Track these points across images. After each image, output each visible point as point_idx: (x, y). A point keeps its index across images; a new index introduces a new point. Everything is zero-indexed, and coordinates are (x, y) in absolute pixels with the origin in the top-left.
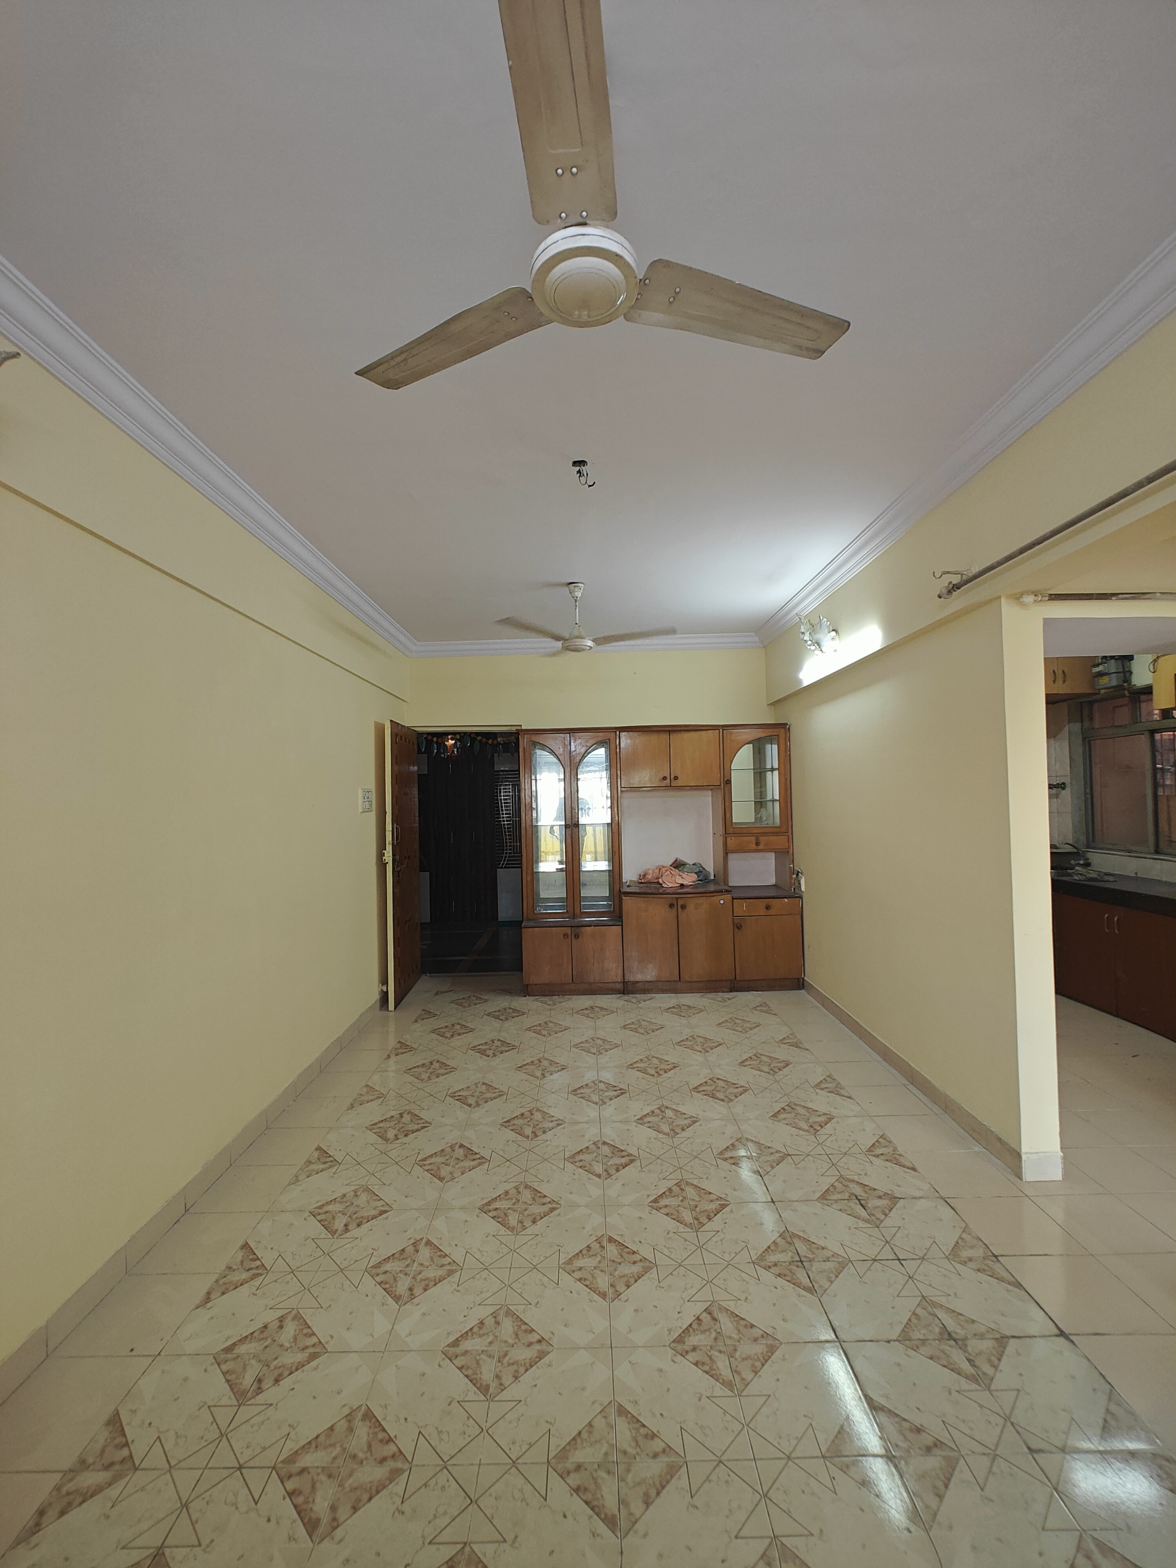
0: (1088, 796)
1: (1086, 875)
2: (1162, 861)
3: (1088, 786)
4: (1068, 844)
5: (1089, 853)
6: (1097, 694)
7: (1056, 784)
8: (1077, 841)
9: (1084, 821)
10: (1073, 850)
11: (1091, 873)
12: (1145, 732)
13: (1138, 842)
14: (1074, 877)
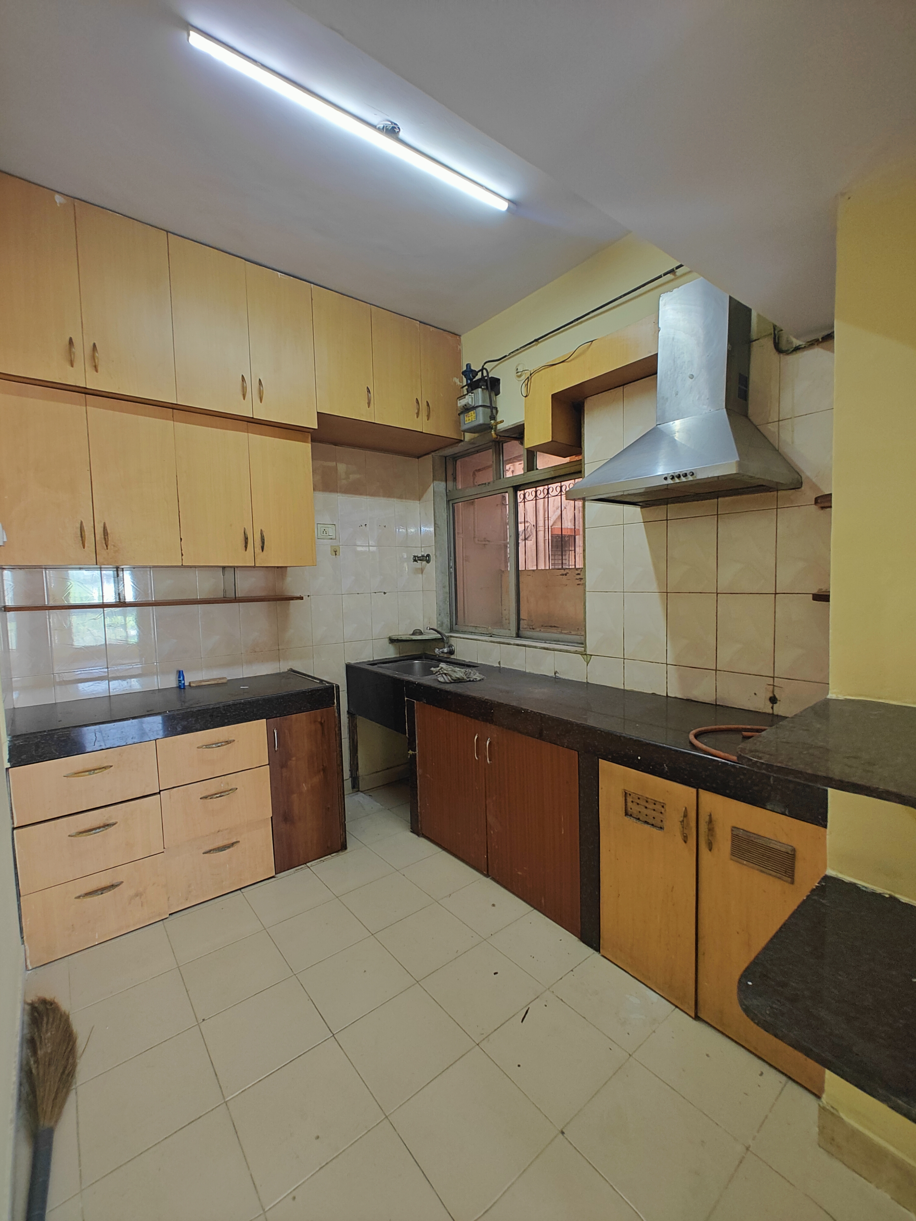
0: (452, 570)
1: (451, 674)
2: (524, 647)
3: (452, 558)
4: (432, 629)
5: (452, 638)
6: (463, 439)
7: (421, 556)
8: (442, 625)
9: (448, 600)
10: (437, 636)
11: (456, 671)
12: (509, 490)
13: (499, 623)
14: (439, 679)
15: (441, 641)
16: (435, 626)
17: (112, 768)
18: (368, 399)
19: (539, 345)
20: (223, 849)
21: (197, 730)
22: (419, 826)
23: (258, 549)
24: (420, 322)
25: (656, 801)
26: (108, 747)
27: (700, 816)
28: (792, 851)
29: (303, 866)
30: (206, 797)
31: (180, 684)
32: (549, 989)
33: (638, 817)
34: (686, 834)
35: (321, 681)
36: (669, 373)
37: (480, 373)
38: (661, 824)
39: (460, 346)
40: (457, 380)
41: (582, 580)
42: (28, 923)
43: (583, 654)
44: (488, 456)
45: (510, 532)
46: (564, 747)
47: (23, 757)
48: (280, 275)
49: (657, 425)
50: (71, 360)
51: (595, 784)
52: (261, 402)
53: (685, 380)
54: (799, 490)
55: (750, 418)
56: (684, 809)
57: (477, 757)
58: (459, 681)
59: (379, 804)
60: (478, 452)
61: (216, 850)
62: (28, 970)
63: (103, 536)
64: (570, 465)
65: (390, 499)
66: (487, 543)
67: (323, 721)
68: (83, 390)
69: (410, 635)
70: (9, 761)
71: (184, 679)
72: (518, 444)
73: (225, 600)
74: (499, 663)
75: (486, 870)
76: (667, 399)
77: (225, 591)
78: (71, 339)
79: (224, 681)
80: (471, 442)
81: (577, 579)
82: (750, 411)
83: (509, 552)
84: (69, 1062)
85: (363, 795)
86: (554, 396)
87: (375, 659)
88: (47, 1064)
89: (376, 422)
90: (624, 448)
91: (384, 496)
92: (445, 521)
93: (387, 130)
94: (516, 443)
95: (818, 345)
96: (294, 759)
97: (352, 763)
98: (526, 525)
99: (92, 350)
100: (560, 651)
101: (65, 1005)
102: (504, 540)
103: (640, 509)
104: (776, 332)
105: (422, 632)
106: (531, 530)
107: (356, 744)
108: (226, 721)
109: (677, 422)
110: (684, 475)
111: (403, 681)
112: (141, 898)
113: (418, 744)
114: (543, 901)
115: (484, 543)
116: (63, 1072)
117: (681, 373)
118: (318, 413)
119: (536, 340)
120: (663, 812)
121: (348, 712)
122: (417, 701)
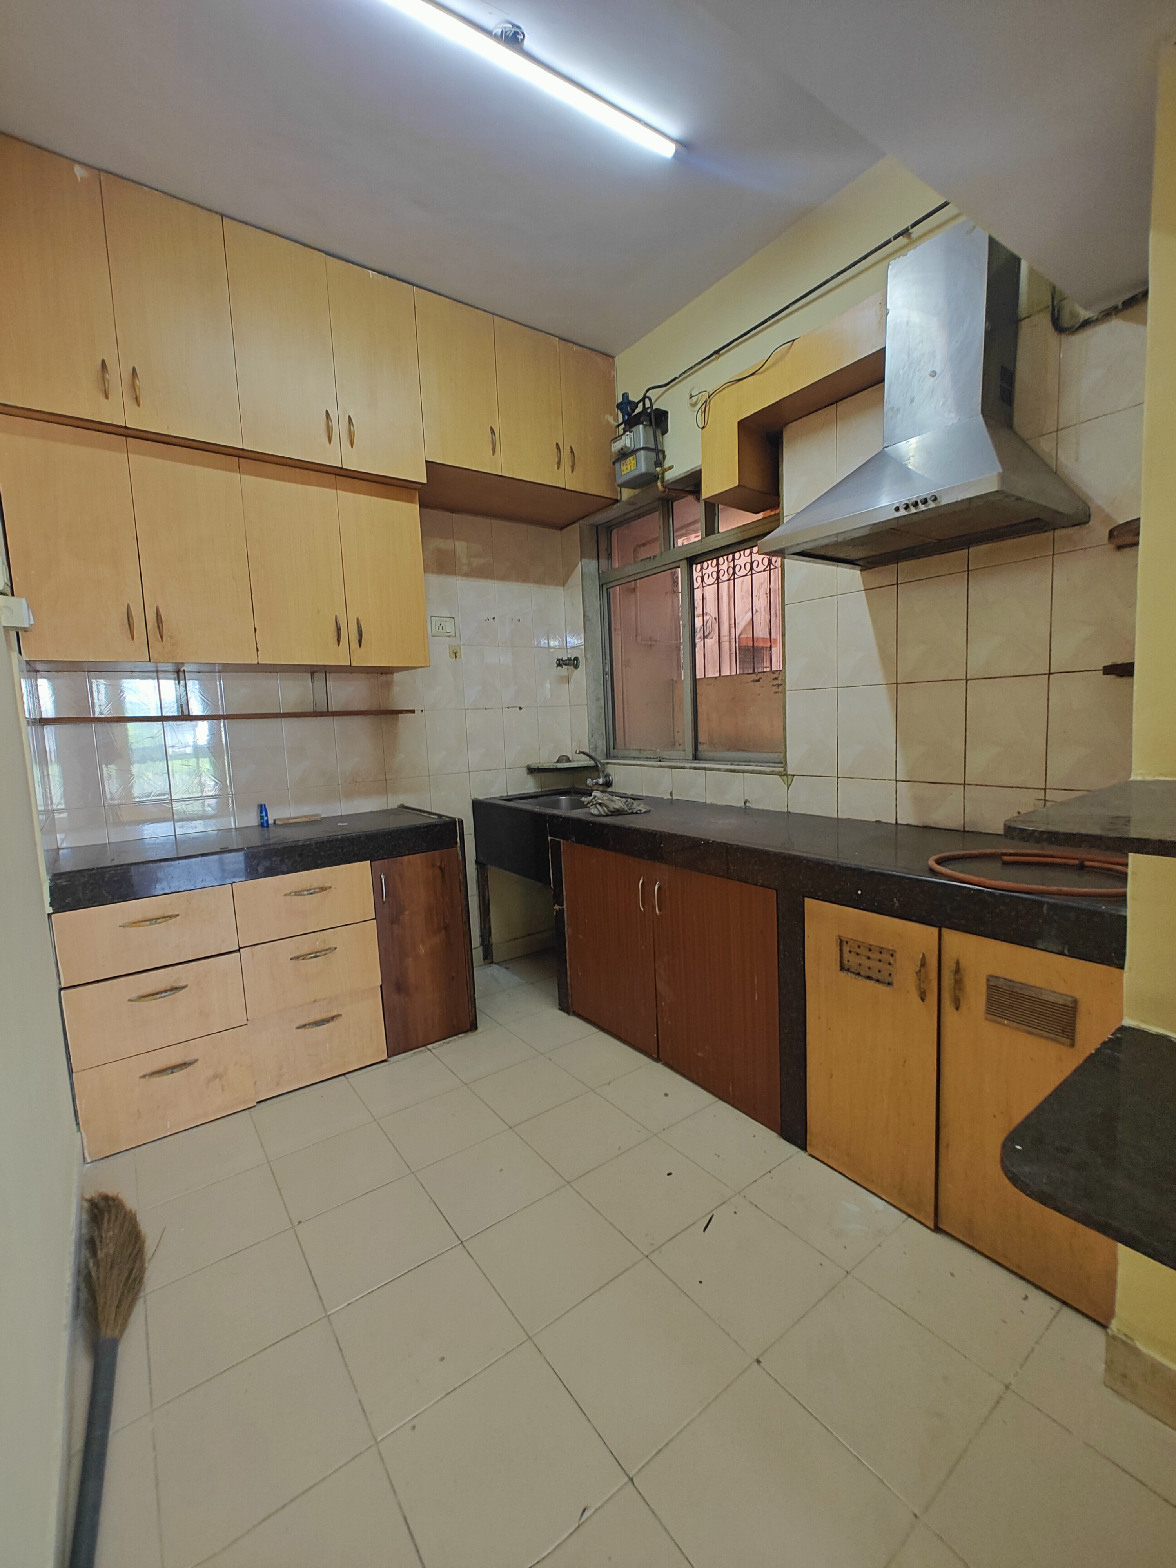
0: (608, 677)
1: (608, 805)
2: (704, 771)
3: (608, 662)
4: (581, 753)
5: (609, 766)
6: (619, 498)
7: (566, 659)
8: (595, 749)
9: (603, 716)
10: (589, 762)
11: (614, 800)
12: (680, 564)
13: (672, 745)
14: (592, 811)
15: (594, 769)
16: (587, 751)
17: (178, 918)
18: (493, 444)
19: (720, 359)
20: (320, 1023)
21: (283, 873)
22: (570, 1001)
23: (354, 644)
24: (560, 338)
25: (883, 948)
26: (173, 890)
27: (942, 965)
28: (1072, 1002)
29: (422, 1048)
30: (297, 958)
31: (262, 821)
32: (739, 1193)
33: (857, 972)
34: (924, 989)
35: (440, 816)
36: (901, 372)
37: (642, 403)
38: (890, 978)
39: (614, 370)
40: (610, 419)
41: (780, 687)
42: (84, 1105)
43: (783, 774)
44: (655, 520)
45: (683, 623)
46: (757, 885)
47: (67, 901)
48: (372, 274)
49: (884, 448)
50: (105, 390)
51: (800, 932)
52: (352, 447)
53: (924, 380)
54: (1087, 526)
55: (1017, 430)
56: (921, 956)
57: (643, 906)
58: (618, 813)
59: (518, 978)
60: (639, 516)
61: (312, 1025)
62: (88, 1163)
63: (156, 625)
64: (766, 521)
65: (524, 584)
66: (653, 643)
67: (443, 866)
68: (122, 431)
69: (555, 763)
70: (51, 905)
71: (266, 815)
72: (694, 500)
73: (316, 714)
74: (671, 794)
75: (656, 1052)
76: (898, 410)
77: (315, 705)
78: (103, 362)
79: (318, 818)
80: (631, 502)
81: (773, 685)
82: (1016, 420)
83: (682, 656)
84: (136, 1266)
85: (498, 967)
86: (740, 423)
87: (509, 794)
88: (109, 1266)
89: (503, 475)
90: (839, 481)
91: (517, 580)
92: (598, 612)
93: (507, 37)
94: (691, 498)
95: (1116, 315)
96: (407, 913)
97: (483, 927)
98: (705, 619)
99: (131, 376)
100: (752, 772)
101: (130, 1203)
102: (677, 640)
103: (859, 573)
104: (1055, 303)
105: (569, 759)
106: (713, 626)
107: (487, 901)
108: (319, 862)
109: (913, 441)
110: (923, 501)
111: (545, 815)
112: (220, 1079)
113: (566, 896)
114: (730, 1089)
115: (649, 643)
116: (128, 1278)
117: (919, 371)
118: (427, 462)
119: (717, 352)
120: (892, 962)
121: (477, 862)
122: (563, 840)
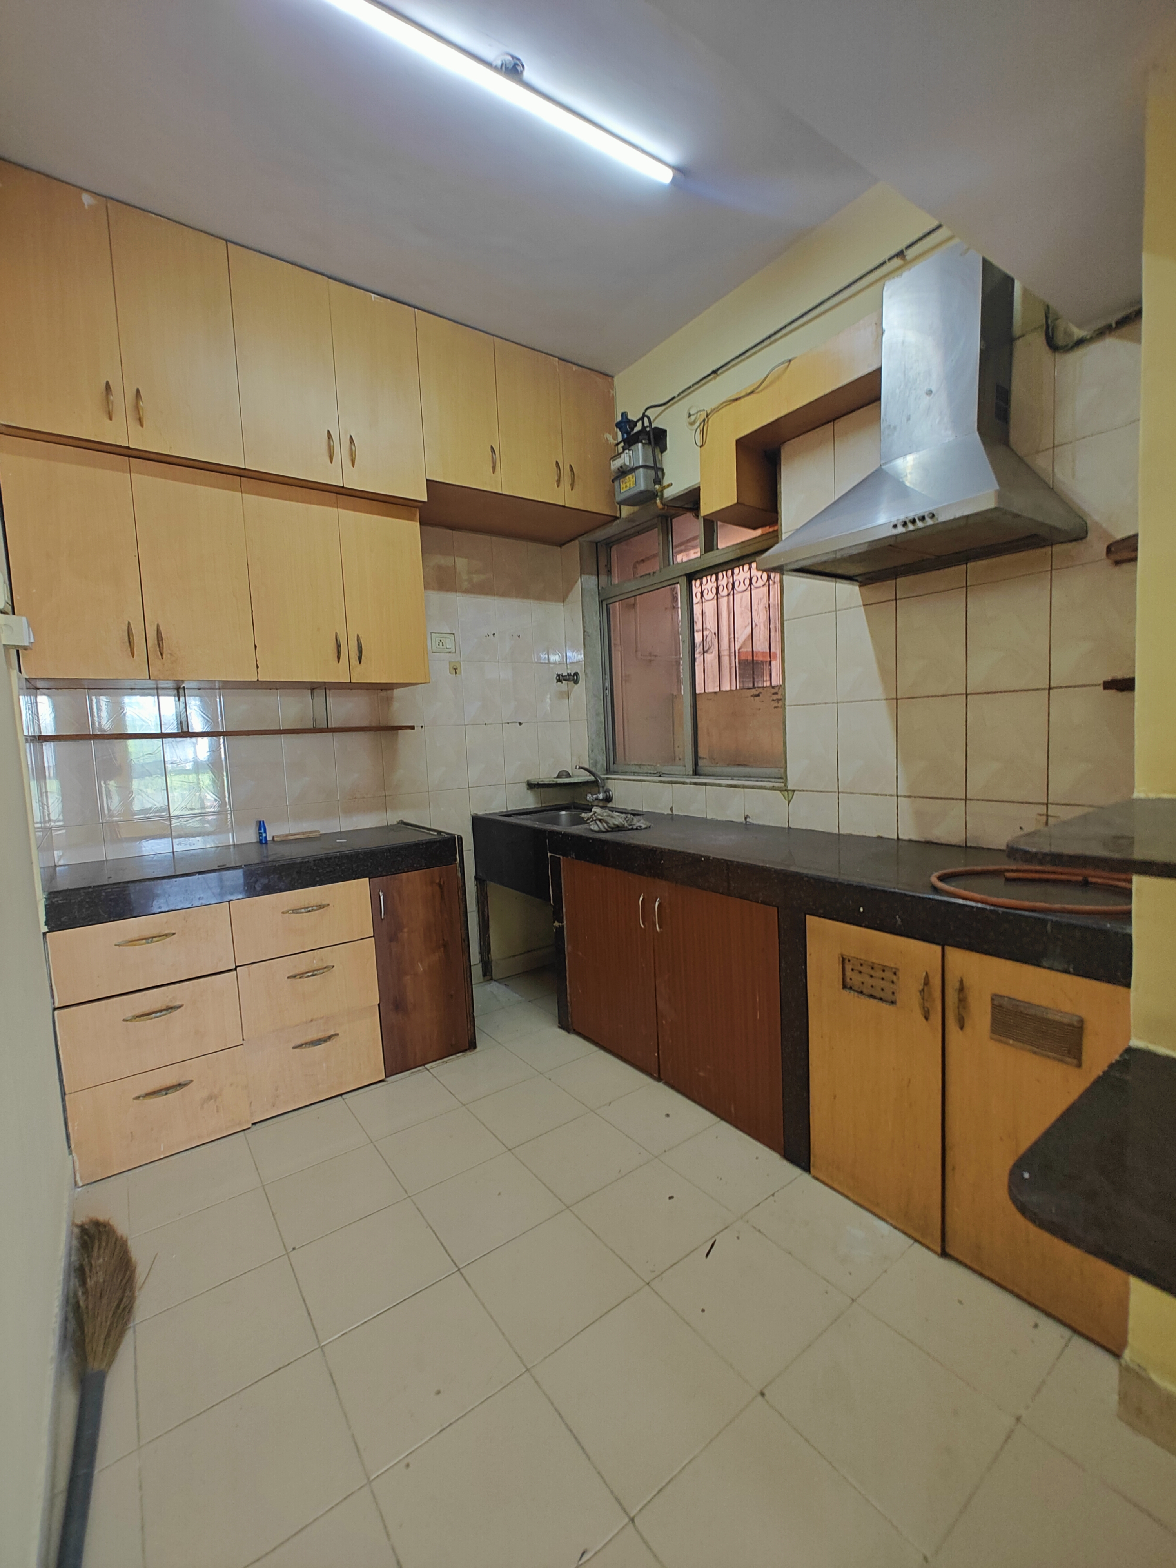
0: (608, 692)
1: (608, 821)
2: (704, 786)
3: (608, 676)
4: (583, 768)
5: (609, 781)
6: (618, 515)
7: (566, 674)
8: (595, 764)
9: (603, 731)
10: (590, 778)
11: (614, 815)
12: (680, 580)
13: (672, 759)
14: (592, 827)
15: (594, 785)
16: (587, 766)
17: (174, 936)
18: (493, 462)
19: (717, 379)
20: (318, 1043)
21: (281, 891)
22: (569, 1019)
23: (354, 661)
24: (560, 359)
25: (885, 966)
26: (169, 909)
27: (946, 983)
28: (1078, 1022)
29: (420, 1068)
30: (294, 977)
31: (261, 838)
32: (742, 1217)
33: (860, 990)
34: (927, 1008)
35: (439, 832)
36: (898, 391)
37: (641, 422)
38: (893, 997)
39: (613, 390)
40: (610, 437)
41: (780, 702)
42: (76, 1128)
43: (784, 790)
44: (654, 537)
45: (684, 637)
46: (758, 902)
47: (63, 919)
48: (374, 297)
49: (881, 465)
50: (109, 413)
51: (801, 949)
52: (353, 466)
53: (920, 399)
54: (1084, 541)
55: (1013, 447)
56: (924, 974)
57: (643, 924)
58: (618, 828)
59: (517, 995)
60: (639, 533)
61: (309, 1044)
62: (79, 1187)
63: (156, 642)
64: (764, 538)
65: (524, 601)
66: (653, 658)
67: (442, 883)
68: (125, 451)
69: (555, 778)
70: (46, 923)
71: (265, 832)
72: (692, 517)
73: (315, 730)
74: (671, 809)
75: (657, 1071)
76: (895, 428)
77: (315, 722)
78: (107, 383)
79: (317, 834)
80: (630, 519)
81: (773, 700)
82: (1014, 436)
83: (682, 671)
84: (126, 1295)
85: (497, 984)
86: (738, 441)
87: (508, 810)
88: (98, 1295)
89: (504, 493)
90: (836, 498)
91: (517, 597)
92: (597, 627)
93: (506, 68)
94: (689, 515)
96: (406, 930)
97: (482, 943)
98: (704, 634)
99: (135, 396)
100: (753, 787)
101: (122, 1228)
102: (676, 655)
103: (857, 588)
104: (1049, 322)
105: (569, 774)
106: (712, 640)
107: (486, 917)
108: (318, 879)
109: (910, 459)
110: (921, 518)
111: (545, 831)
112: (215, 1101)
113: (566, 912)
114: (733, 1109)
115: (649, 658)
116: (118, 1308)
117: (915, 389)
118: (427, 480)
119: (714, 372)
120: (895, 980)
121: (476, 878)
122: (563, 856)
